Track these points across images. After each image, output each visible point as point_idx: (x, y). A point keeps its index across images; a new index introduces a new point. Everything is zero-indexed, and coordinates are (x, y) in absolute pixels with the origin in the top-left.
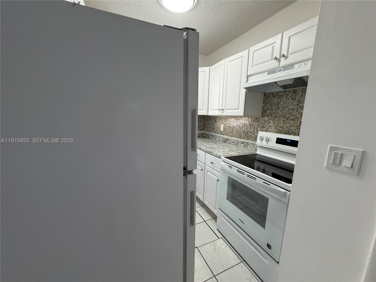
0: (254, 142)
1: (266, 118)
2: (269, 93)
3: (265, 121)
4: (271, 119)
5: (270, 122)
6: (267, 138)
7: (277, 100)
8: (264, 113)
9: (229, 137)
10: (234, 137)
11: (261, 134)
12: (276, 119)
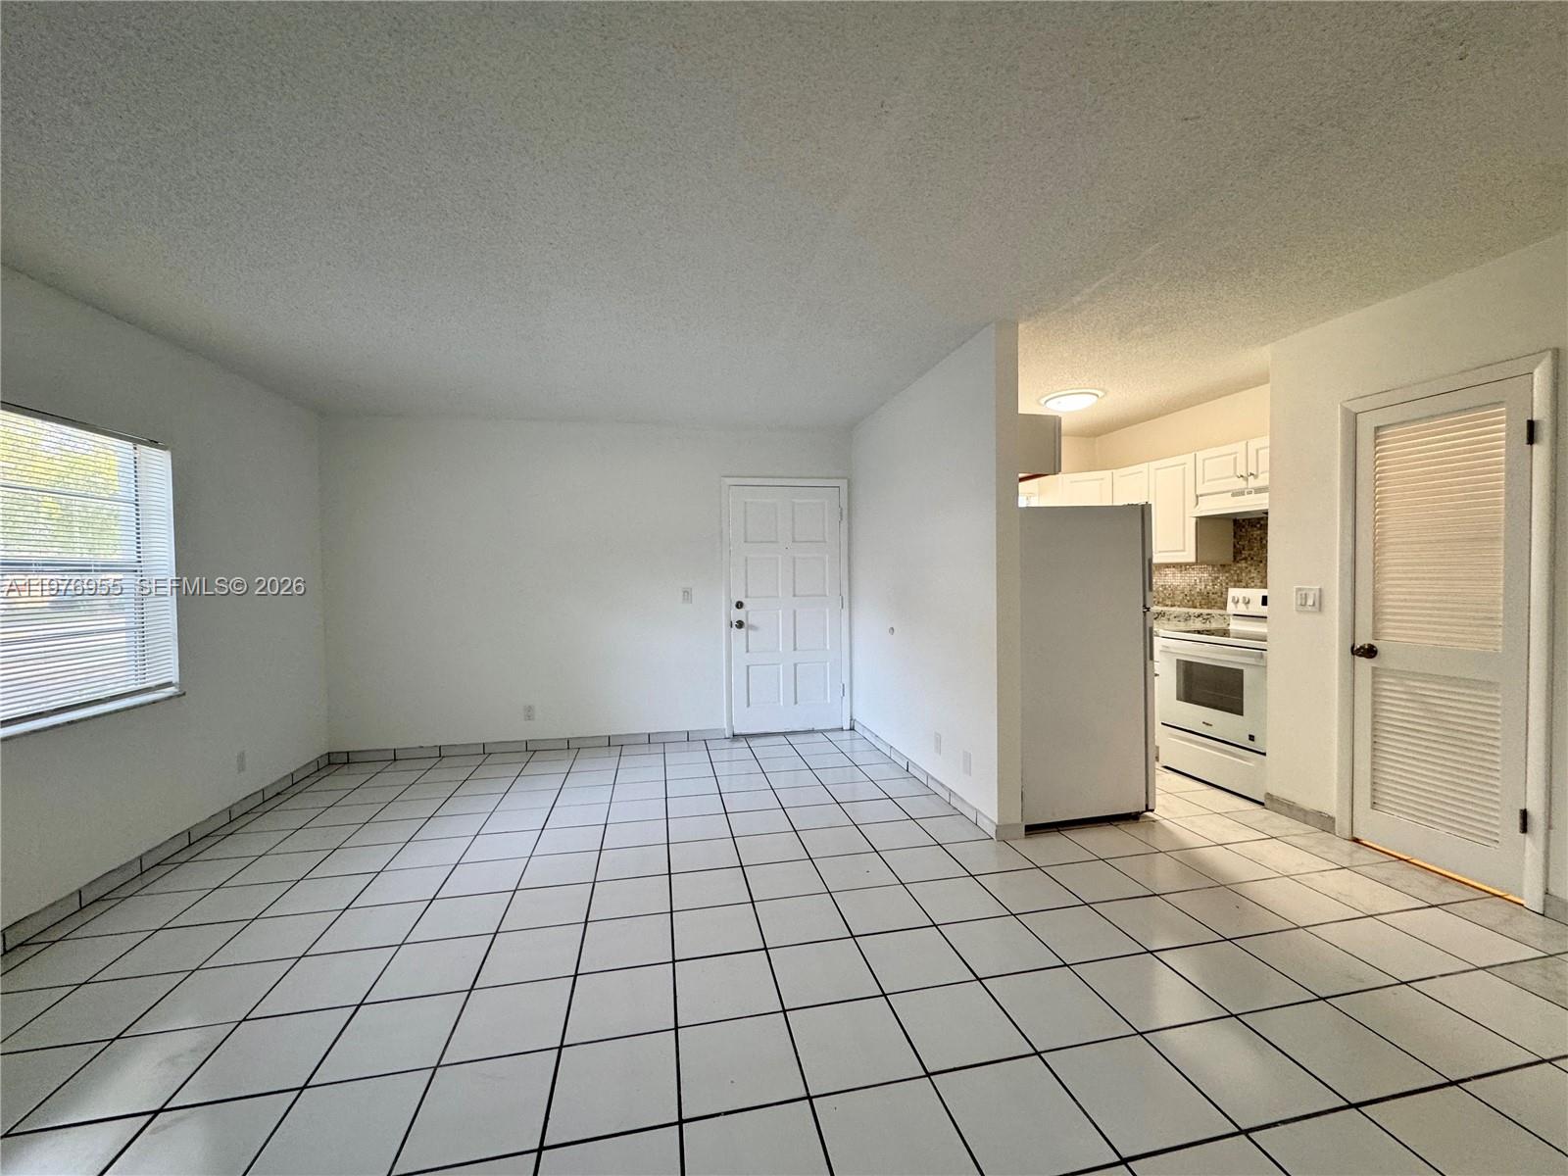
0: (1222, 612)
1: (1243, 564)
2: (1244, 520)
3: (1240, 568)
4: (1251, 565)
5: (1250, 571)
6: (1244, 598)
7: (1259, 532)
8: (1237, 554)
9: (1165, 609)
10: (1179, 606)
11: (1234, 592)
12: (1261, 565)
